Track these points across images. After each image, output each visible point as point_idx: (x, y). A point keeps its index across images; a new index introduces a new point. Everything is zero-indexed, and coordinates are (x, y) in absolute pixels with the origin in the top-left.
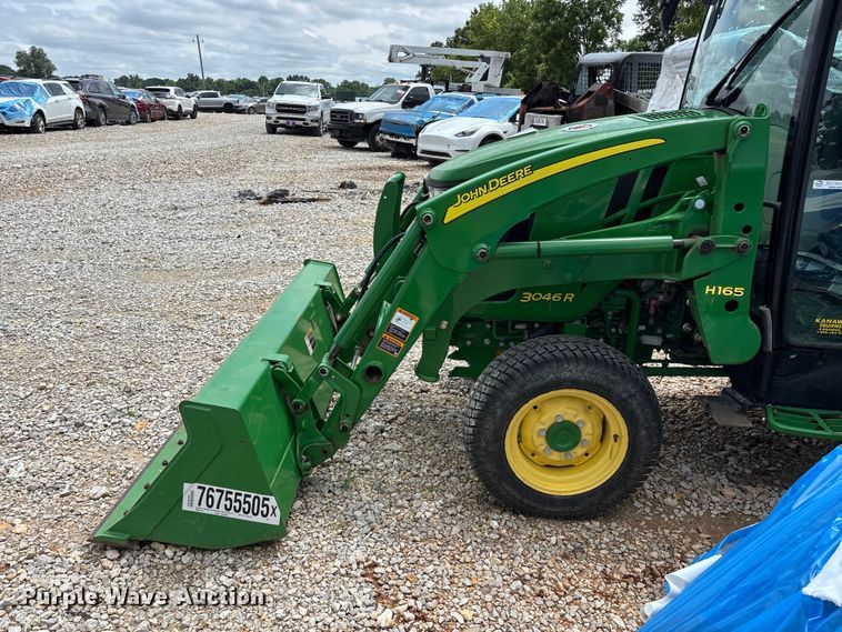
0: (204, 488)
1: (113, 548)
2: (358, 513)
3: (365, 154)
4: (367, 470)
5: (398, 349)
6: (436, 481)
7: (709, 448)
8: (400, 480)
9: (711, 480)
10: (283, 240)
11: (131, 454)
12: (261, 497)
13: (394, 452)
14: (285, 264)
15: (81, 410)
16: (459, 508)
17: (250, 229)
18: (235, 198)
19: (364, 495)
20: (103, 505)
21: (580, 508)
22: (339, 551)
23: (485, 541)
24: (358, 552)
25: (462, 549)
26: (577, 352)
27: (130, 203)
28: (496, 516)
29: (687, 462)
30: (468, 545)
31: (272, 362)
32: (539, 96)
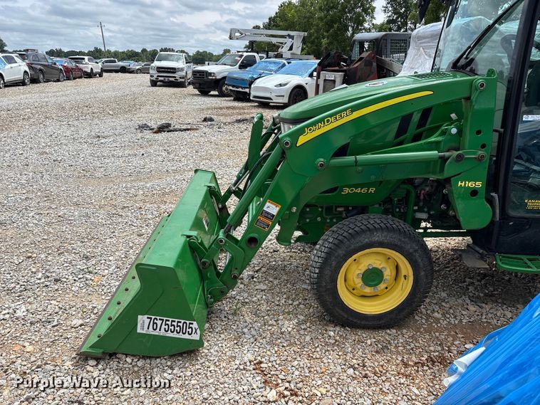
0: (151, 318)
1: (92, 358)
2: (246, 330)
3: (216, 98)
4: (246, 303)
5: (268, 225)
6: (291, 308)
7: (456, 281)
8: (268, 308)
9: (460, 301)
10: (172, 156)
11: (93, 298)
12: (188, 322)
13: (262, 291)
14: (175, 171)
15: (56, 271)
16: (308, 324)
17: (149, 150)
18: (136, 129)
19: (247, 318)
20: (81, 332)
21: (383, 322)
22: (237, 355)
23: (327, 344)
24: (249, 355)
25: (313, 350)
26: (382, 225)
27: (68, 133)
28: (332, 329)
29: (444, 291)
30: (316, 347)
31: (188, 237)
32: (329, 61)
